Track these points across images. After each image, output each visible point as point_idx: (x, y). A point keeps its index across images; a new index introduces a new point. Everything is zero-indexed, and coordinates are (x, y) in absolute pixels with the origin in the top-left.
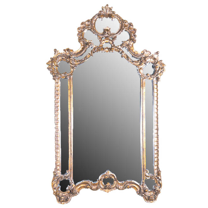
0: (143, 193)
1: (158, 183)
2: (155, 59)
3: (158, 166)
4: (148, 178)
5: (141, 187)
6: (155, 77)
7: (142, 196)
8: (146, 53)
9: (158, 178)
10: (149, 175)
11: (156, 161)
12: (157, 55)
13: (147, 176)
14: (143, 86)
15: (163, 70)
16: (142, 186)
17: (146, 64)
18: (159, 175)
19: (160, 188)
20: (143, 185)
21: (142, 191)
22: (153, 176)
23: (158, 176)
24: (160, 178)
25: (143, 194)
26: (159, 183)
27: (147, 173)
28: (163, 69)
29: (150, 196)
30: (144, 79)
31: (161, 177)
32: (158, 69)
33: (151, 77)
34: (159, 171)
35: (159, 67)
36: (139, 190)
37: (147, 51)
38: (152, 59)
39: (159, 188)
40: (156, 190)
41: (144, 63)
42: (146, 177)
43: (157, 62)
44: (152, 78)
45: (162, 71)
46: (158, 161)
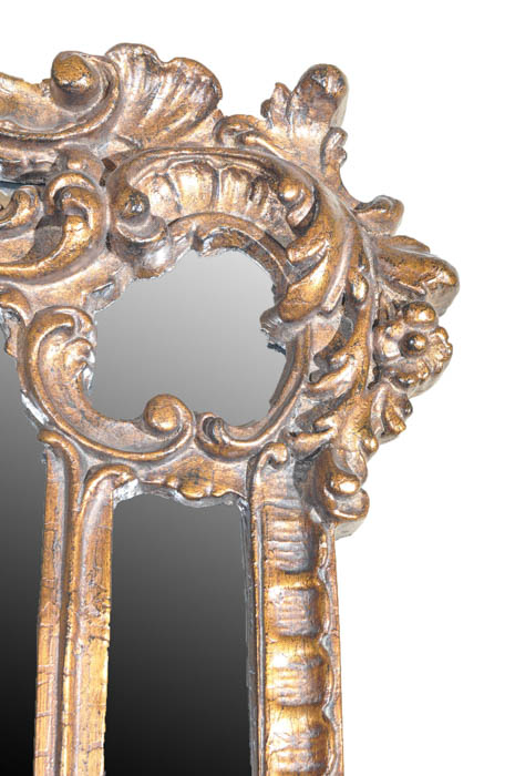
2: (272, 175)
6: (281, 454)
8: (146, 103)
12: (310, 134)
14: (67, 597)
15: (407, 346)
17: (132, 252)
28: (399, 331)
30: (91, 475)
32: (322, 330)
33: (219, 452)
35: (348, 300)
37: (152, 65)
38: (233, 188)
41: (111, 241)
43: (300, 215)
44: (238, 469)
45: (391, 350)
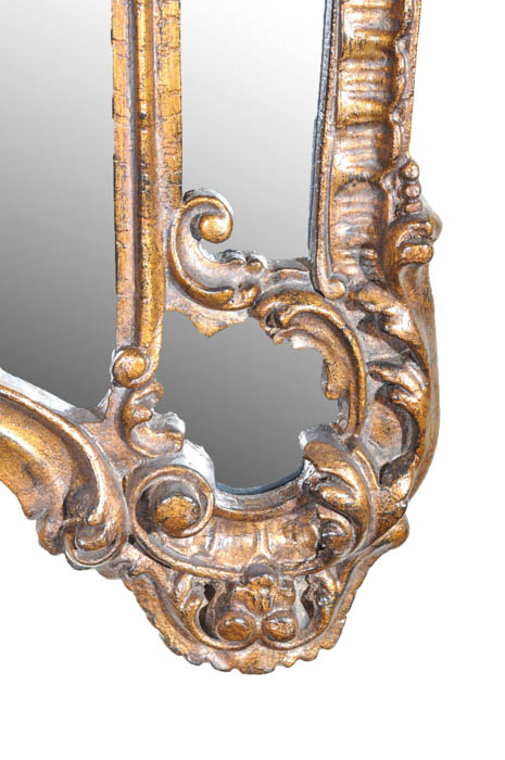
0: (133, 540)
1: (378, 396)
3: (387, 128)
4: (208, 319)
5: (96, 442)
7: (106, 574)
9: (377, 324)
10: (238, 276)
11: (360, 52)
13: (187, 291)
16: (114, 441)
18: (389, 283)
19: (404, 484)
20: (125, 426)
21: (110, 507)
22: (295, 295)
23: (379, 300)
24: (403, 325)
25: (132, 553)
26: (389, 395)
27: (198, 234)
29: (230, 585)
31: (424, 309)
34: (403, 217)
36: (60, 486)
39: (389, 474)
40: (333, 506)
42: (174, 298)
46: (390, 53)
